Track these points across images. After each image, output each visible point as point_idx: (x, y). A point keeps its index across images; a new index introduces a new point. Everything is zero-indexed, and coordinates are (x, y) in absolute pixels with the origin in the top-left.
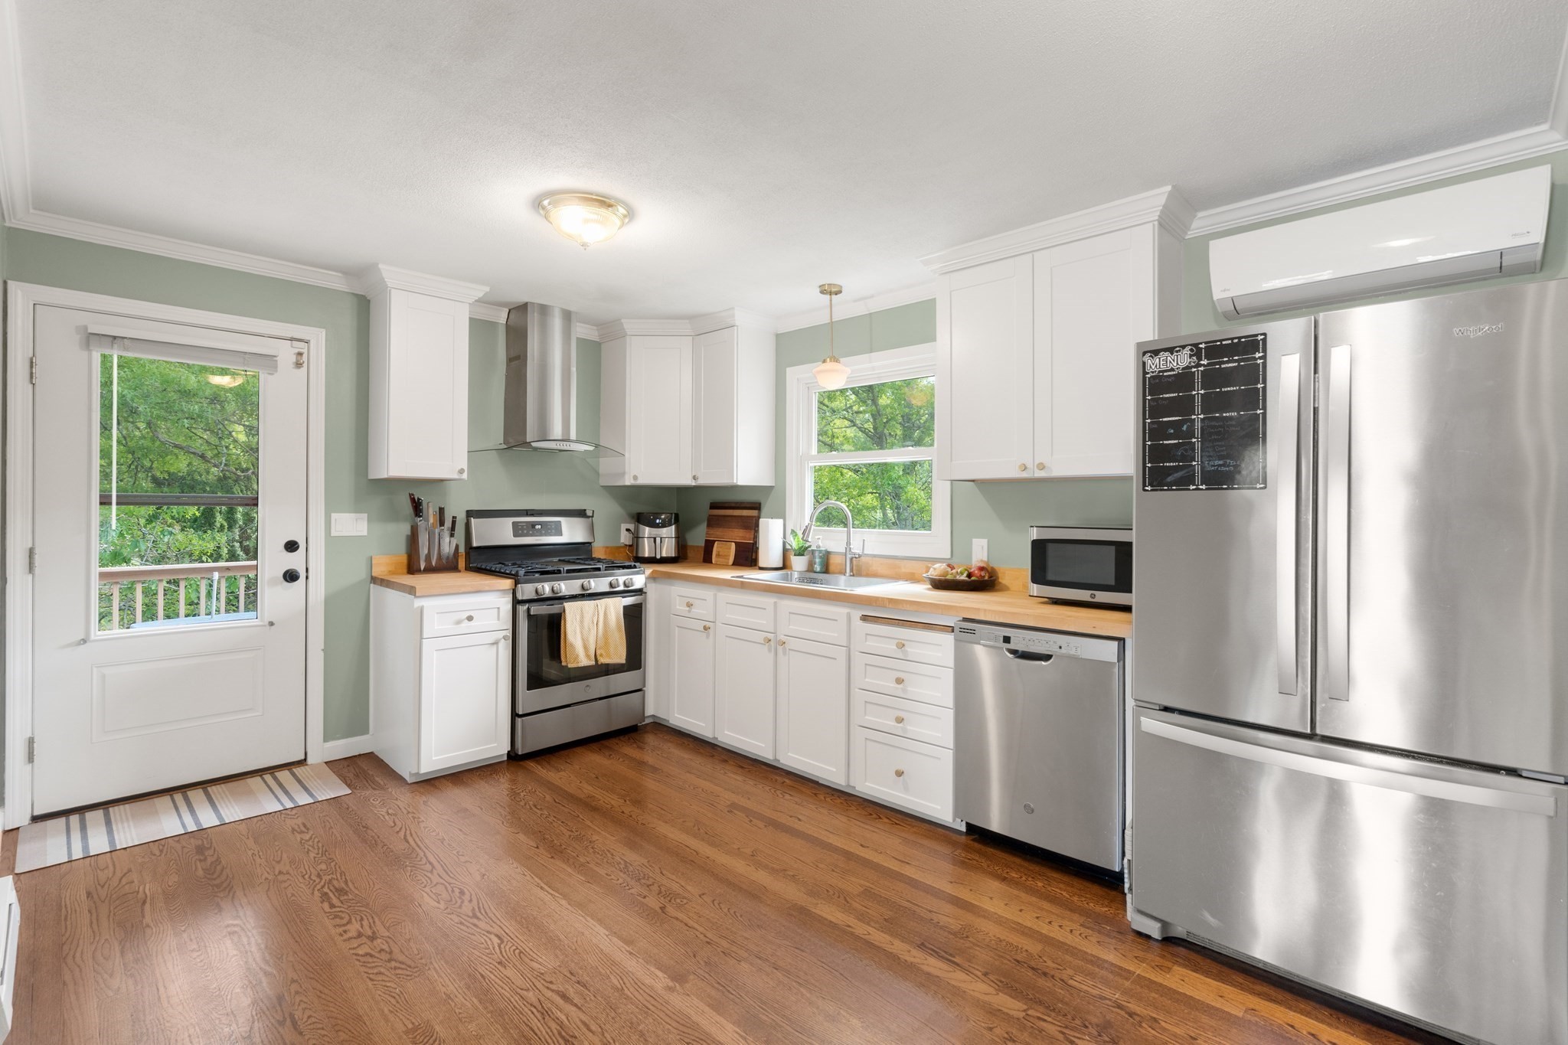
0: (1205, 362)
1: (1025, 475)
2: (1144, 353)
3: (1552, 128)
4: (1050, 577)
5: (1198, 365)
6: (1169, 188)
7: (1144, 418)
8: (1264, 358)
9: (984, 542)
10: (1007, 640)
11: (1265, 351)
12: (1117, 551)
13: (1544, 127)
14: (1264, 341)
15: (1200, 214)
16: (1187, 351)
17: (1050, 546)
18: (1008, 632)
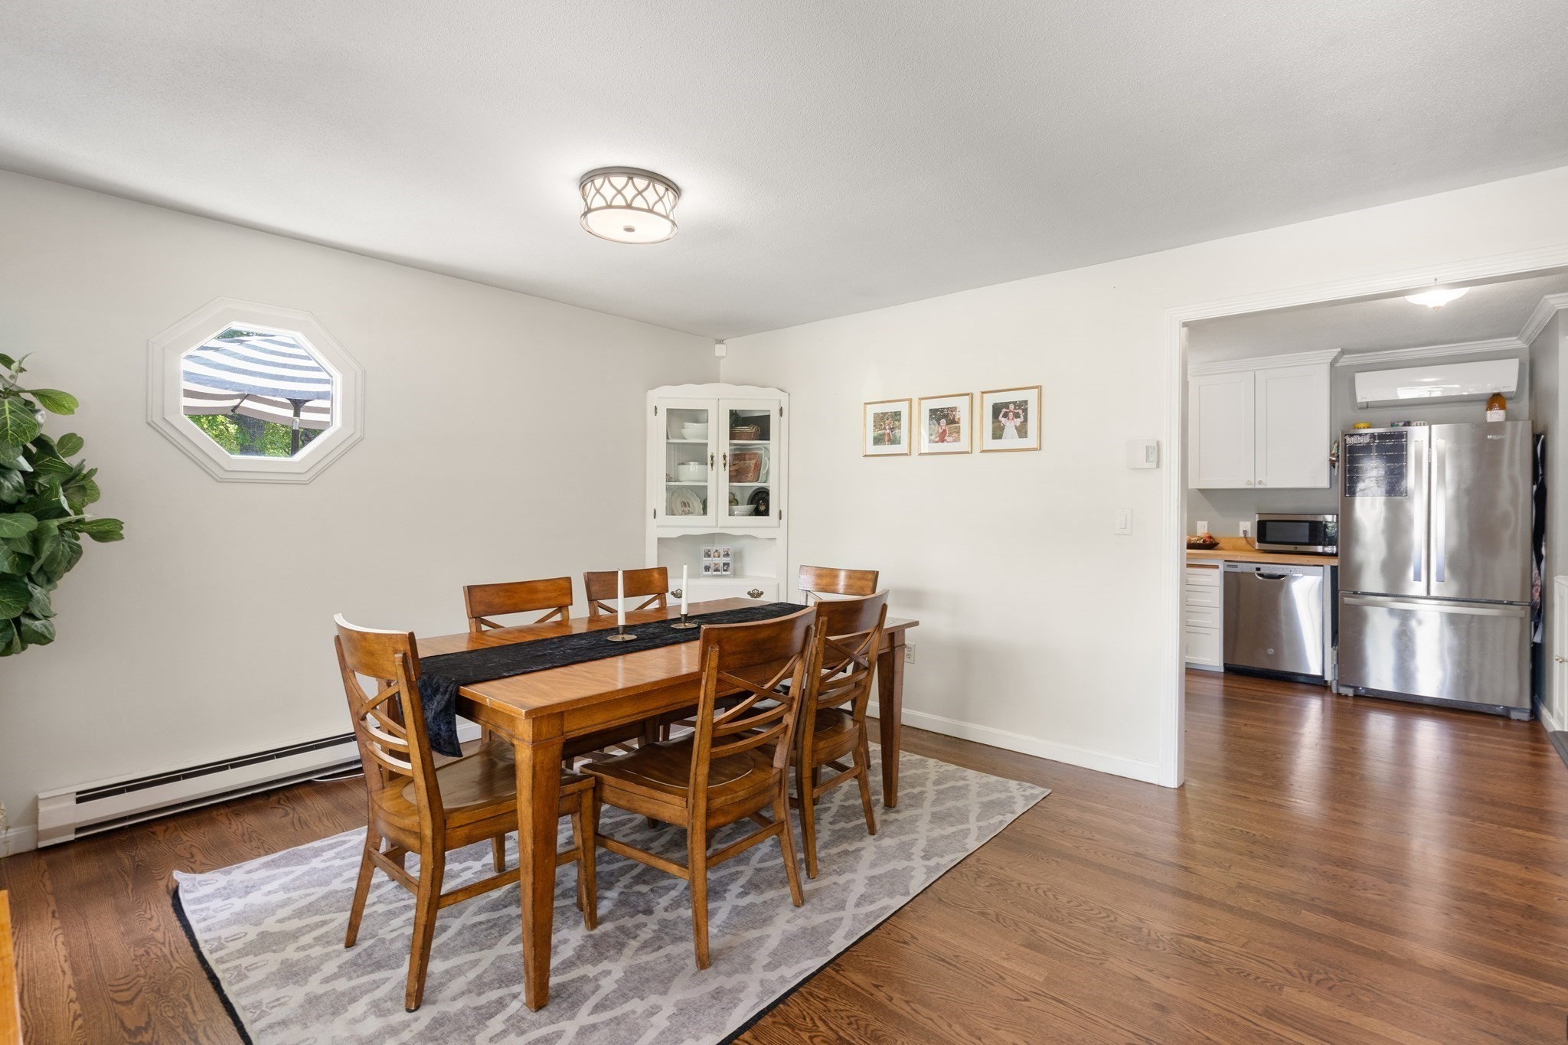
0: (1377, 441)
1: (1249, 487)
2: (1346, 435)
3: (1518, 339)
4: (1268, 539)
5: (1374, 442)
6: (1340, 349)
7: (1346, 464)
8: (1406, 441)
9: (1205, 523)
10: (1258, 569)
11: (1406, 438)
12: (1310, 526)
13: (1515, 338)
14: (1406, 434)
15: (1345, 356)
16: (1368, 437)
17: (1268, 523)
18: (1258, 566)
